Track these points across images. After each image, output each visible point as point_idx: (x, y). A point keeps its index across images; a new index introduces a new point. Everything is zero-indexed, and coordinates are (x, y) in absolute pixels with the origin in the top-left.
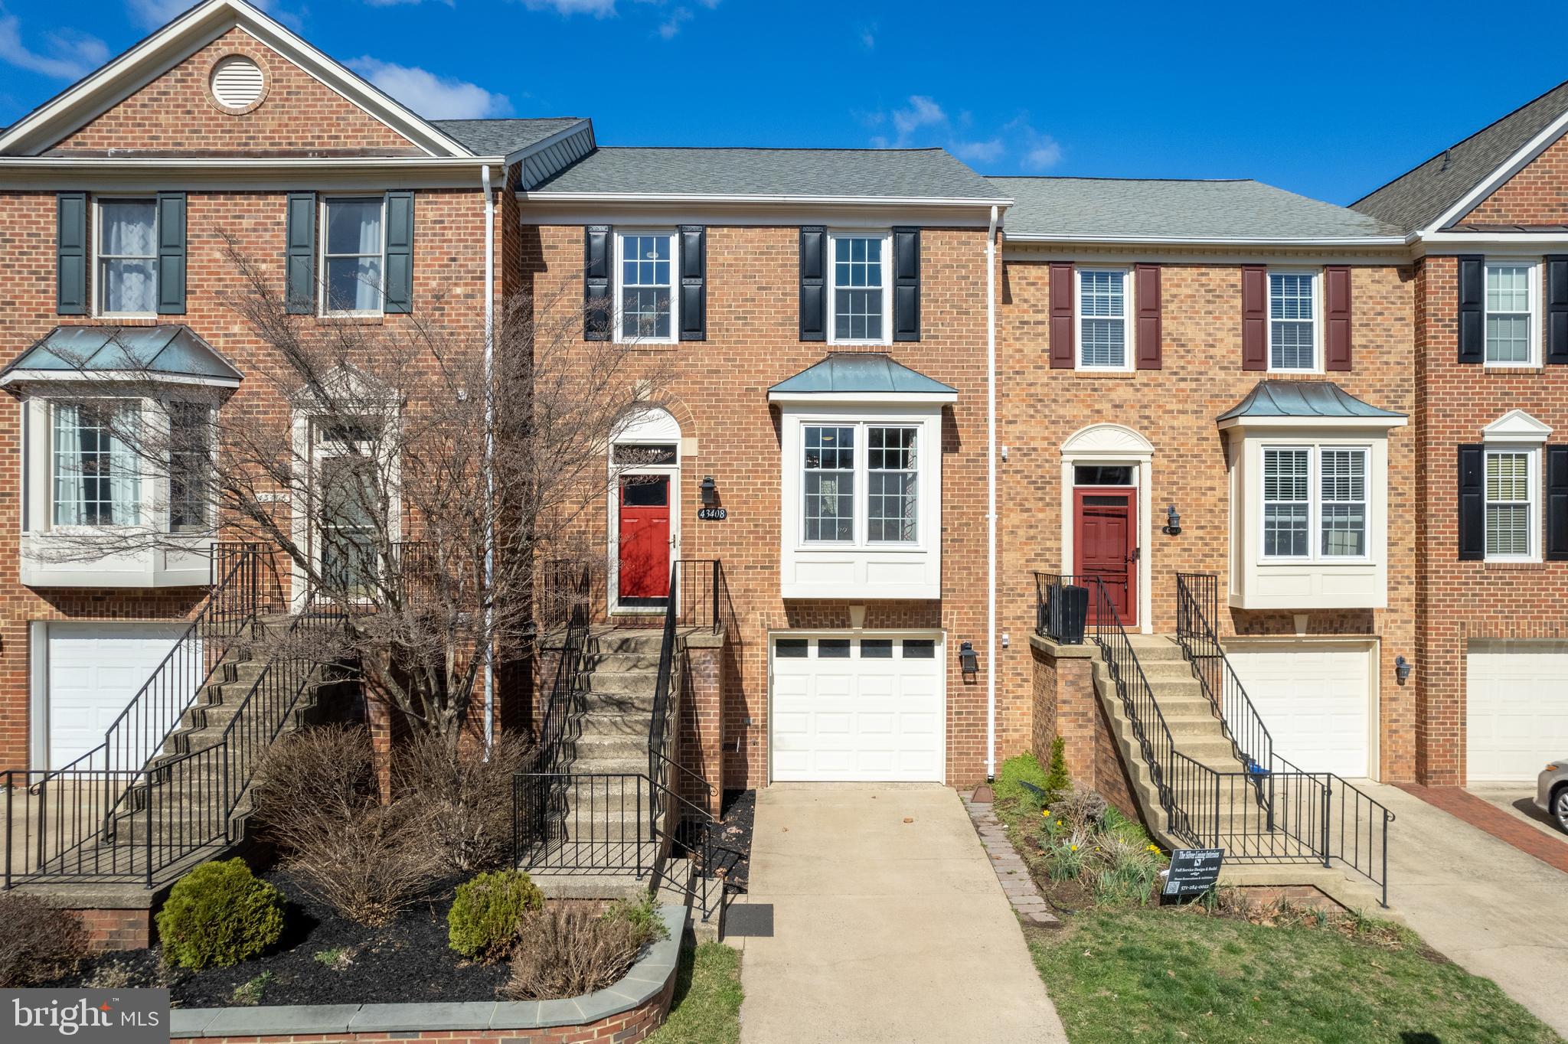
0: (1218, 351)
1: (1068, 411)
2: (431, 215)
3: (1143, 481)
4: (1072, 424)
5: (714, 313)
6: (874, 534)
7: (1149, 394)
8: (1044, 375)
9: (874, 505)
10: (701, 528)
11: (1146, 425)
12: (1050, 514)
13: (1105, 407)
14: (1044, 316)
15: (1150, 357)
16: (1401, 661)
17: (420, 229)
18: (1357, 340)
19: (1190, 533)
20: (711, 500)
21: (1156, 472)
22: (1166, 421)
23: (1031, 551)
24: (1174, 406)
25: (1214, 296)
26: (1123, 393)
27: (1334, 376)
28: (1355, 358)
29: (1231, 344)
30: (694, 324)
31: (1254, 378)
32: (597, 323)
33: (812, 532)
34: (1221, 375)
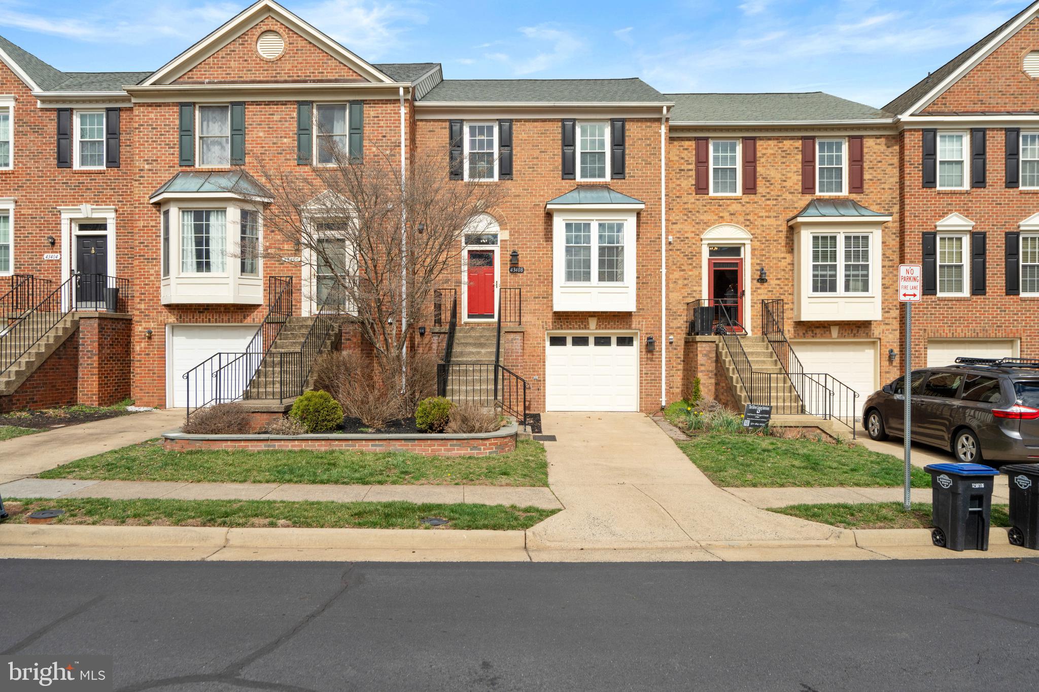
0: (788, 184)
1: (705, 217)
2: (372, 114)
3: (746, 255)
4: (708, 224)
5: (517, 166)
6: (601, 278)
7: (750, 207)
8: (692, 198)
9: (601, 263)
10: (510, 277)
11: (748, 224)
12: (696, 272)
13: (726, 215)
14: (693, 167)
15: (750, 187)
16: (891, 351)
17: (366, 120)
18: (867, 176)
19: (772, 282)
20: (516, 263)
21: (753, 250)
22: (759, 222)
23: (685, 292)
24: (764, 214)
25: (786, 154)
26: (735, 207)
27: (854, 196)
28: (866, 186)
29: (795, 180)
30: (506, 171)
31: (808, 198)
32: (455, 171)
33: (570, 276)
34: (790, 197)
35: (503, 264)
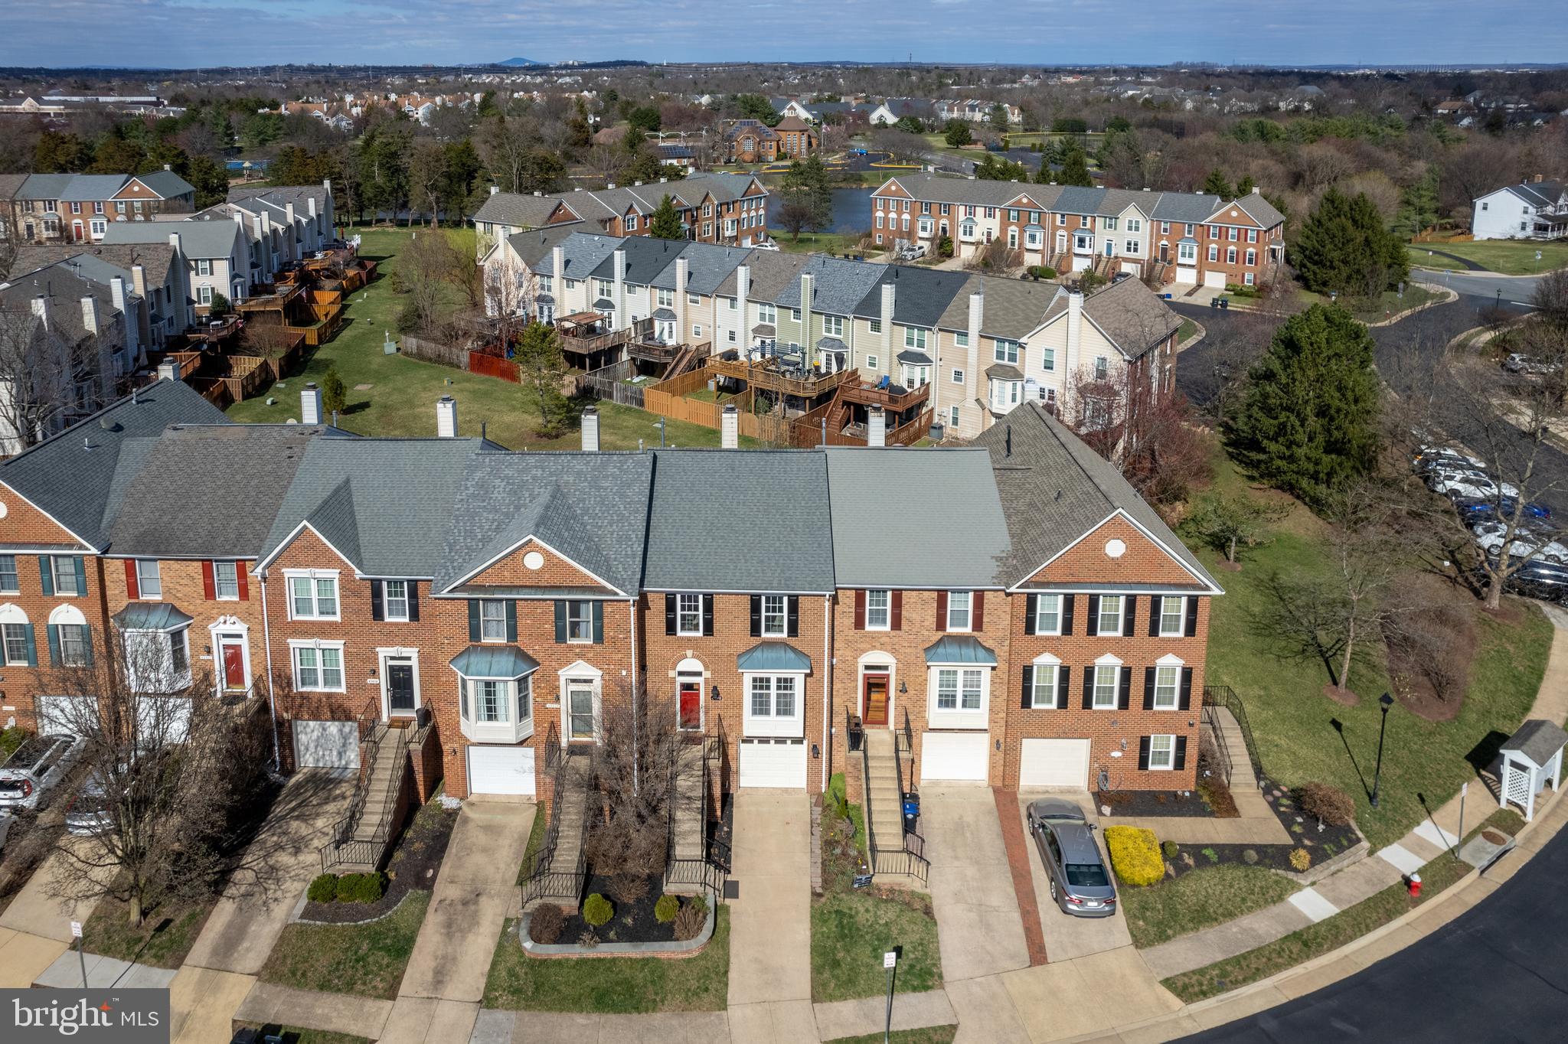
0: (926, 623)
1: (862, 646)
2: (610, 610)
3: (892, 672)
4: (864, 651)
5: (716, 626)
6: (778, 713)
7: (896, 640)
8: (853, 632)
9: (778, 703)
10: (712, 703)
11: (894, 651)
12: (853, 684)
13: (878, 645)
14: (853, 610)
15: (897, 624)
16: (998, 741)
17: (605, 614)
18: (985, 619)
19: (911, 692)
20: (716, 694)
21: (898, 670)
22: (902, 650)
23: (845, 697)
24: (906, 644)
25: (925, 602)
26: (884, 639)
27: (976, 634)
28: (984, 627)
29: (931, 620)
30: (709, 629)
31: (940, 634)
32: (671, 628)
33: (754, 713)
34: (926, 633)
35: (706, 694)
